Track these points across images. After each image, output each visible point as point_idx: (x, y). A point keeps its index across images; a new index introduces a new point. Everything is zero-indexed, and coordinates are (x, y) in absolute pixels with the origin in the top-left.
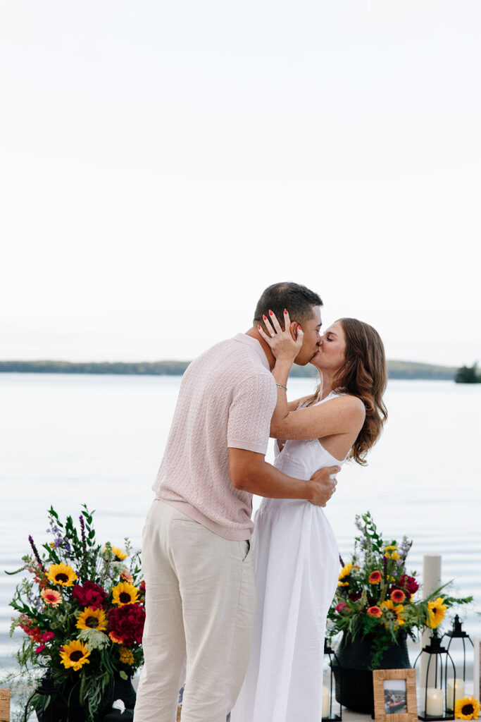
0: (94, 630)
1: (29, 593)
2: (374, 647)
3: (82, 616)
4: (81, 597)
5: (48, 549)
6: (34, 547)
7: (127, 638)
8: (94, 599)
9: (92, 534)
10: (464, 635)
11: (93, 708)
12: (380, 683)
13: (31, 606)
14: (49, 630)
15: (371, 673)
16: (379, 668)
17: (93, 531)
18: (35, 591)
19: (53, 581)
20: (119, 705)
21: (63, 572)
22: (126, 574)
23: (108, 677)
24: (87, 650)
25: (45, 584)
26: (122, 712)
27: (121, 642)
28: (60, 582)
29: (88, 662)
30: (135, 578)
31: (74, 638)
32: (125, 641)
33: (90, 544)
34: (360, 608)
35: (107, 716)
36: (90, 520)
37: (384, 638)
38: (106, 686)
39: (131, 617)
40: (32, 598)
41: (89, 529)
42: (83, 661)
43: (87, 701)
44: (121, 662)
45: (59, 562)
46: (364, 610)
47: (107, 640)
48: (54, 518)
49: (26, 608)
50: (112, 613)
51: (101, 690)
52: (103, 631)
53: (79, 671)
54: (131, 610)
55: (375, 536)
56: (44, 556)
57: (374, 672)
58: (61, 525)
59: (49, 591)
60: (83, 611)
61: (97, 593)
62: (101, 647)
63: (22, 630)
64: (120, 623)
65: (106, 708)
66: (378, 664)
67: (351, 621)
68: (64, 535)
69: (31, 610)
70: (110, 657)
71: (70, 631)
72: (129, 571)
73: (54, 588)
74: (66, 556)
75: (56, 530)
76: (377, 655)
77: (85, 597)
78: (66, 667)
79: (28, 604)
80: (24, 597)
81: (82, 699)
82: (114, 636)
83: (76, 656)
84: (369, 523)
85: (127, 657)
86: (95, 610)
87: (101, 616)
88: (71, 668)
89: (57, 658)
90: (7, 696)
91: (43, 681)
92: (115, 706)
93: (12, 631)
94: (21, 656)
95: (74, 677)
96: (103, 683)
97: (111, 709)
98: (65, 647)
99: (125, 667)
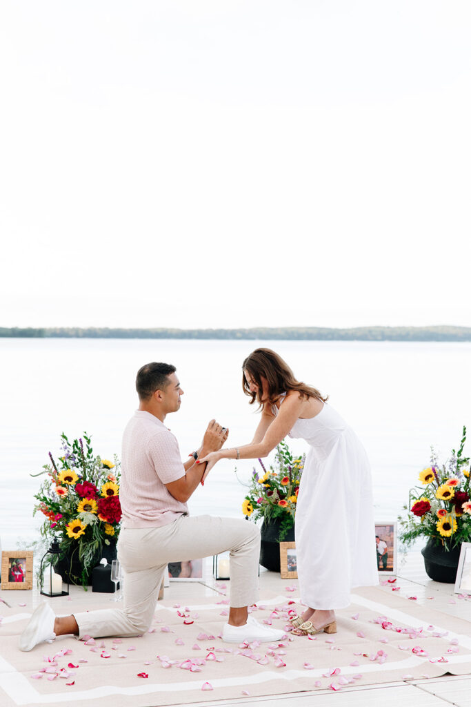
0: (87, 512)
1: (49, 489)
2: (281, 527)
3: (81, 504)
4: (81, 492)
5: (63, 461)
6: (52, 459)
7: (109, 518)
8: (89, 492)
9: (90, 451)
11: (87, 563)
12: (284, 551)
13: (49, 497)
14: (60, 513)
15: (279, 544)
16: (283, 541)
17: (91, 449)
18: (54, 487)
19: (64, 482)
20: (104, 561)
21: (70, 475)
22: (111, 477)
23: (97, 543)
24: (83, 525)
25: (59, 483)
26: (105, 565)
27: (105, 521)
28: (67, 482)
29: (84, 533)
30: (118, 479)
31: (75, 518)
32: (108, 520)
33: (88, 457)
34: (272, 501)
35: (97, 568)
36: (89, 442)
37: (288, 521)
38: (96, 550)
39: (112, 504)
40: (51, 492)
41: (88, 448)
42: (81, 532)
43: (83, 558)
44: (106, 535)
45: (68, 468)
46: (276, 502)
47: (96, 519)
48: (65, 440)
49: (45, 498)
50: (100, 501)
51: (93, 552)
52: (94, 514)
53: (78, 540)
54: (112, 500)
55: (288, 453)
56: (58, 465)
57: (281, 543)
58: (70, 445)
59: (60, 488)
60: (82, 500)
61: (90, 489)
62: (91, 524)
63: (42, 513)
64: (105, 508)
65: (96, 563)
66: (283, 538)
68: (71, 451)
69: (48, 500)
70: (99, 531)
71: (73, 513)
72: (114, 475)
73: (64, 486)
74: (73, 465)
75: (66, 448)
76: (283, 532)
77: (83, 492)
78: (69, 537)
79: (47, 496)
80: (45, 492)
81: (81, 557)
82: (101, 516)
83: (76, 530)
84: (283, 445)
85: (110, 531)
86: (89, 500)
87: (93, 503)
88: (73, 537)
89: (65, 531)
90: (31, 555)
91: (52, 545)
92: (101, 562)
93: (34, 513)
94: (43, 530)
95: (75, 543)
96: (94, 547)
97: (98, 564)
98: (70, 524)
99: (108, 537)
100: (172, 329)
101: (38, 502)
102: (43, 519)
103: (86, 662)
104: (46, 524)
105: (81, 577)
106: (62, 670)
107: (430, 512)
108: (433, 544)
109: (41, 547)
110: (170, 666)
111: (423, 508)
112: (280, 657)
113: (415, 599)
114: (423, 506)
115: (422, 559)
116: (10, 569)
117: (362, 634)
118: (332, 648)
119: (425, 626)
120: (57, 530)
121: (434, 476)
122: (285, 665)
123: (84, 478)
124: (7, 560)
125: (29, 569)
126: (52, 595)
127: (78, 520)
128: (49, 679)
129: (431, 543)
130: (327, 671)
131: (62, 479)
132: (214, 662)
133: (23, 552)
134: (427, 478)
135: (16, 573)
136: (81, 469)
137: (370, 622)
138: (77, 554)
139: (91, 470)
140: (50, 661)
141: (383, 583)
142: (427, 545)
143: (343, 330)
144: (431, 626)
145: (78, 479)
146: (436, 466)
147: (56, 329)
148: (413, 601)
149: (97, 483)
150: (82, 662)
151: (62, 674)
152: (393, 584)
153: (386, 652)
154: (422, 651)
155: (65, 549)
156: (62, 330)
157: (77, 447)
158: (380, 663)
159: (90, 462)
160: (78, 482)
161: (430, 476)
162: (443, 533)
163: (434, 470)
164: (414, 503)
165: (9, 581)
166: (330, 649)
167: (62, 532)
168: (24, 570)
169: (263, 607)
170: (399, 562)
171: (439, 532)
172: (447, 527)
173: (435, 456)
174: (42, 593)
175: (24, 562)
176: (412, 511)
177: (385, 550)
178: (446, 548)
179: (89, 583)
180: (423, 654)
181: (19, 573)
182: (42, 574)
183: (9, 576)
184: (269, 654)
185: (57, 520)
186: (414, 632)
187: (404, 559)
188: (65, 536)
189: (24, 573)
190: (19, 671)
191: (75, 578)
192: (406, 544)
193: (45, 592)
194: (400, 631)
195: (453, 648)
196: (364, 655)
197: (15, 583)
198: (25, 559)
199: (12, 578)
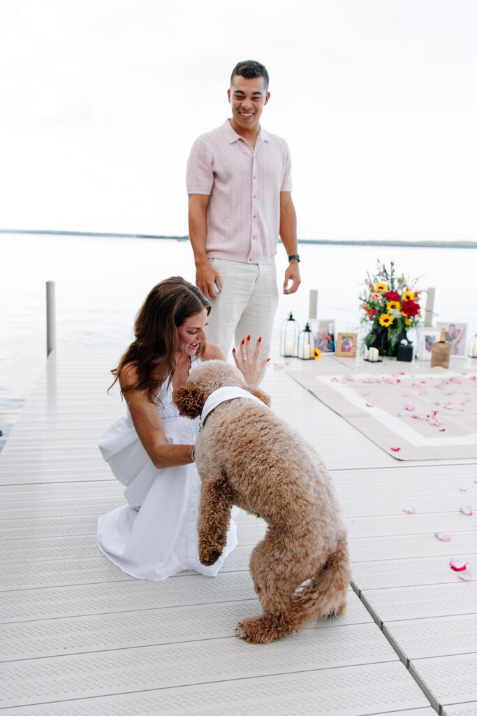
0: (395, 310)
1: (366, 294)
3: (389, 304)
4: (390, 296)
6: (368, 276)
7: (409, 313)
8: (395, 298)
11: (394, 343)
14: (375, 309)
17: (394, 270)
20: (405, 342)
21: (382, 286)
22: (409, 288)
23: (400, 330)
24: (391, 319)
26: (406, 344)
27: (406, 316)
28: (380, 290)
29: (392, 323)
30: (413, 289)
31: (386, 313)
32: (408, 315)
38: (400, 334)
39: (412, 306)
40: (368, 296)
42: (390, 323)
43: (391, 340)
44: (406, 325)
47: (400, 314)
48: (378, 263)
49: (365, 300)
50: (402, 303)
51: (397, 336)
52: (399, 311)
53: (387, 327)
54: (412, 303)
58: (381, 267)
59: (375, 293)
60: (390, 302)
61: (396, 296)
62: (398, 318)
63: (364, 309)
64: (406, 308)
65: (398, 344)
69: (367, 301)
70: (401, 321)
71: (384, 310)
73: (378, 292)
75: (378, 268)
78: (382, 325)
79: (366, 298)
80: (364, 296)
81: (389, 339)
82: (403, 313)
83: (386, 321)
85: (408, 322)
86: (395, 302)
87: (398, 304)
88: (384, 326)
89: (378, 321)
90: (356, 335)
92: (403, 342)
95: (385, 329)
96: (398, 333)
97: (401, 343)
98: (381, 317)
99: (407, 327)
101: (362, 302)
104: (365, 316)
105: (388, 351)
116: (342, 344)
120: (372, 320)
124: (341, 337)
126: (372, 361)
127: (388, 315)
133: (351, 334)
138: (386, 336)
145: (387, 288)
165: (341, 352)
167: (376, 322)
168: (351, 345)
179: (394, 355)
181: (347, 347)
183: (341, 348)
189: (351, 347)
191: (385, 351)
197: (346, 353)
199: (343, 350)
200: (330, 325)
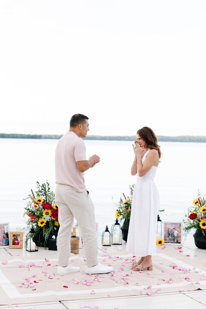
0: (47, 215)
1: (31, 205)
3: (44, 212)
5: (37, 193)
6: (32, 192)
8: (48, 207)
9: (49, 189)
10: (160, 221)
11: (46, 237)
14: (35, 215)
18: (33, 204)
19: (37, 202)
20: (54, 237)
21: (40, 199)
23: (51, 229)
24: (45, 221)
25: (35, 203)
26: (54, 239)
27: (55, 219)
28: (39, 202)
29: (45, 225)
33: (48, 191)
34: (128, 212)
35: (50, 240)
36: (49, 185)
38: (51, 232)
40: (31, 207)
41: (48, 187)
42: (44, 224)
43: (45, 235)
44: (55, 225)
45: (39, 196)
47: (50, 218)
48: (38, 184)
49: (29, 209)
50: (53, 211)
51: (49, 233)
52: (50, 216)
53: (43, 227)
56: (35, 195)
58: (40, 186)
59: (35, 205)
60: (45, 210)
61: (48, 205)
62: (48, 221)
63: (27, 215)
64: (55, 214)
67: (125, 215)
68: (41, 189)
69: (30, 210)
70: (52, 224)
71: (41, 215)
73: (37, 204)
74: (41, 195)
75: (38, 187)
77: (45, 207)
78: (39, 226)
80: (29, 206)
81: (44, 235)
82: (53, 217)
83: (42, 223)
86: (48, 210)
87: (50, 211)
88: (41, 226)
89: (37, 224)
90: (22, 234)
91: (31, 229)
92: (52, 237)
93: (24, 215)
94: (28, 223)
95: (41, 229)
96: (50, 231)
97: (51, 238)
98: (39, 220)
99: (56, 226)
100: (97, 136)
101: (26, 211)
102: (28, 218)
103: (42, 280)
104: (29, 221)
105: (44, 244)
106: (31, 284)
107: (197, 218)
108: (198, 232)
109: (27, 230)
110: (78, 283)
111: (194, 216)
112: (126, 280)
113: (189, 256)
114: (193, 215)
115: (193, 239)
116: (13, 239)
117: (163, 271)
118: (150, 276)
119: (192, 268)
120: (34, 223)
121: (199, 202)
122: (128, 283)
123: (46, 201)
124: (12, 235)
125: (22, 240)
126: (31, 251)
127: (43, 219)
128: (25, 288)
129: (197, 232)
130: (146, 287)
131: (36, 201)
132: (97, 282)
133: (19, 232)
134: (196, 203)
135: (16, 241)
136: (45, 197)
137: (168, 266)
138: (42, 234)
139: (49, 197)
140: (26, 280)
141: (176, 248)
142: (196, 233)
143: (172, 137)
144: (194, 268)
145: (43, 201)
146: (200, 198)
147: (47, 135)
148: (188, 257)
149: (52, 203)
150: (40, 280)
151: (31, 285)
152: (180, 249)
153: (173, 279)
154: (189, 279)
155: (37, 231)
156: (49, 135)
157: (43, 187)
158: (170, 284)
159: (49, 194)
160: (43, 202)
161: (197, 202)
162: (202, 227)
163: (199, 200)
164: (190, 214)
165: (13, 245)
166: (149, 277)
167: (36, 224)
168: (19, 240)
169: (122, 258)
170: (183, 240)
171: (201, 227)
172: (204, 225)
173: (200, 194)
174: (26, 250)
175: (19, 236)
176: (189, 217)
177: (177, 234)
178: (204, 234)
179: (47, 247)
180: (189, 280)
181: (17, 241)
182: (27, 242)
183: (13, 242)
184: (122, 279)
185: (34, 219)
186: (186, 270)
187: (185, 238)
188: (37, 226)
189: (19, 241)
190: (12, 284)
191: (41, 244)
192: (186, 232)
193: (28, 250)
194: (180, 270)
195: (203, 278)
196: (163, 280)
197: (15, 246)
198: (20, 235)
199: (14, 243)
200: (5, 227)
